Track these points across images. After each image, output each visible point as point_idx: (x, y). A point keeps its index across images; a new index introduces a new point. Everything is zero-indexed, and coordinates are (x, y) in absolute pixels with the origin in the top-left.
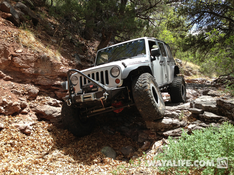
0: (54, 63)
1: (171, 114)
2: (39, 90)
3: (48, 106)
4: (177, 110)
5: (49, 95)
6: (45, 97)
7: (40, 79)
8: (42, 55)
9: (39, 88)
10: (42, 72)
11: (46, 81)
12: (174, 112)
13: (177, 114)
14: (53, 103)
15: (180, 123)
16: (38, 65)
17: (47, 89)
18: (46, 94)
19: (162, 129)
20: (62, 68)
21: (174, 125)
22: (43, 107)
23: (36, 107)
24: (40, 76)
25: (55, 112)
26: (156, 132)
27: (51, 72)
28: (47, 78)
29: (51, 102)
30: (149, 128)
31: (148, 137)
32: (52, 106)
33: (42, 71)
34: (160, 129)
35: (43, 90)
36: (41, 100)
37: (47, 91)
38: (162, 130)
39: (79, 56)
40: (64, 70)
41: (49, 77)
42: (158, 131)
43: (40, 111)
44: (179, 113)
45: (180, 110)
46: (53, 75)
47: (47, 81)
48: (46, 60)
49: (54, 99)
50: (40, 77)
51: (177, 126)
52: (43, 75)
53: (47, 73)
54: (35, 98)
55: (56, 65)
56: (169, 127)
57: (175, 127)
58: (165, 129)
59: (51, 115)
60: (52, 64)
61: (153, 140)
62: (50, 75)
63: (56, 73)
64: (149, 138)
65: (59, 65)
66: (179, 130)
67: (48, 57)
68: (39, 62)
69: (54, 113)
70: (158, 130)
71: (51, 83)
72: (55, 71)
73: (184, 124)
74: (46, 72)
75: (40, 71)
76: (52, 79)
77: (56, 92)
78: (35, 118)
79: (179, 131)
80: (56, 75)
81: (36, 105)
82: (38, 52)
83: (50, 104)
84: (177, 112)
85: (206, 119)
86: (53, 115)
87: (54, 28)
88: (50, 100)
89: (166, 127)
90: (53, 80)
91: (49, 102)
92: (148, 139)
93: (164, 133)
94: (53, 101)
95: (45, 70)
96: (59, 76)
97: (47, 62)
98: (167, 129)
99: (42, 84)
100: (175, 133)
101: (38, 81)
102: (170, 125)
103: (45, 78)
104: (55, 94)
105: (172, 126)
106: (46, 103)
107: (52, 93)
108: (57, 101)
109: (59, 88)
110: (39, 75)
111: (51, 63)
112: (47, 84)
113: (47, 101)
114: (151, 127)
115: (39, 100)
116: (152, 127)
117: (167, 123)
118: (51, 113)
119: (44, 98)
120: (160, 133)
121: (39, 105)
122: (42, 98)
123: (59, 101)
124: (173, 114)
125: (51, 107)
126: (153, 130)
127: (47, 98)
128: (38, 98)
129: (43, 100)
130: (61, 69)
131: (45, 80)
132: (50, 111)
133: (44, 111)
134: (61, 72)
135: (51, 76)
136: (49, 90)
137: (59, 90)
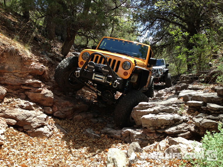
0: (24, 58)
1: (168, 109)
2: (7, 90)
3: (19, 110)
4: (172, 104)
5: (18, 96)
6: (15, 99)
7: (7, 77)
8: (9, 48)
9: (7, 88)
10: (9, 69)
11: (14, 79)
12: (171, 107)
13: (174, 108)
14: (25, 105)
15: (182, 118)
16: (4, 60)
17: (16, 90)
18: (15, 96)
19: (162, 126)
20: (33, 63)
21: (176, 120)
22: (14, 111)
23: (4, 111)
24: (7, 73)
25: (30, 116)
26: (155, 130)
27: (21, 68)
28: (16, 76)
29: (23, 105)
30: (146, 126)
31: (146, 137)
32: (24, 109)
33: (9, 67)
34: (159, 126)
35: (11, 91)
36: (10, 102)
37: (15, 92)
38: (162, 128)
39: (47, 53)
40: (36, 67)
41: (18, 74)
42: (158, 129)
43: (10, 115)
44: (176, 108)
45: (175, 104)
46: (23, 72)
47: (16, 79)
48: (15, 54)
49: (25, 101)
50: (7, 75)
51: (180, 122)
52: (11, 72)
53: (16, 69)
54: (3, 100)
55: (26, 60)
56: (171, 123)
57: (177, 123)
58: (166, 125)
59: (24, 120)
60: (22, 59)
61: (153, 139)
62: (19, 73)
63: (27, 69)
64: (148, 138)
65: (30, 60)
66: (183, 125)
67: (17, 50)
68: (5, 56)
69: (28, 118)
70: (158, 127)
71: (21, 83)
72: (25, 68)
73: (186, 119)
74: (14, 68)
75: (6, 67)
76: (21, 77)
77: (27, 93)
78: (5, 125)
79: (184, 127)
80: (27, 73)
81: (4, 109)
82: (4, 44)
83: (22, 107)
84: (174, 106)
85: (213, 110)
86: (27, 120)
87: (14, 25)
88: (21, 102)
89: (167, 123)
90: (23, 79)
91: (20, 105)
92: (146, 139)
93: (167, 131)
94: (25, 103)
95: (13, 66)
96: (30, 74)
97: (15, 56)
98: (168, 125)
99: (10, 83)
100: (180, 130)
101: (4, 79)
102: (171, 121)
103: (13, 76)
104: (25, 95)
105: (173, 122)
106: (16, 105)
107: (22, 94)
108: (30, 102)
109: (31, 88)
110: (5, 72)
111: (20, 58)
112: (16, 84)
113: (17, 103)
114: (148, 125)
115: (7, 102)
116: (150, 125)
117: (168, 119)
118: (24, 117)
119: (13, 101)
120: (160, 131)
121: (8, 109)
122: (10, 99)
123: (32, 104)
124: (171, 109)
125: (24, 111)
126: (151, 128)
127: (17, 100)
128: (6, 100)
129: (12, 103)
130: (32, 66)
131: (12, 78)
132: (22, 116)
133: (16, 116)
134: (33, 69)
135: (21, 74)
136: (18, 91)
137: (31, 90)
